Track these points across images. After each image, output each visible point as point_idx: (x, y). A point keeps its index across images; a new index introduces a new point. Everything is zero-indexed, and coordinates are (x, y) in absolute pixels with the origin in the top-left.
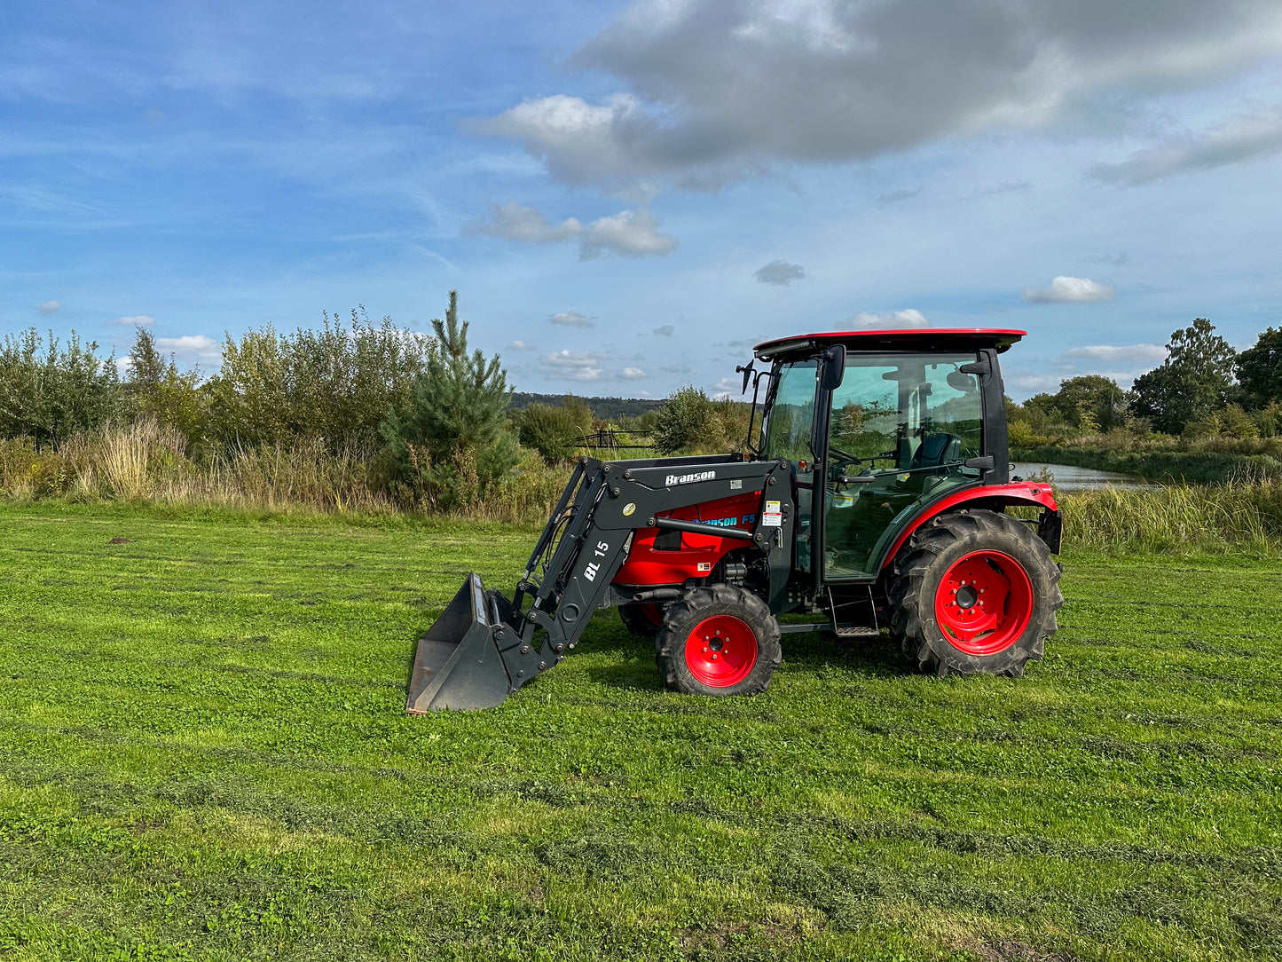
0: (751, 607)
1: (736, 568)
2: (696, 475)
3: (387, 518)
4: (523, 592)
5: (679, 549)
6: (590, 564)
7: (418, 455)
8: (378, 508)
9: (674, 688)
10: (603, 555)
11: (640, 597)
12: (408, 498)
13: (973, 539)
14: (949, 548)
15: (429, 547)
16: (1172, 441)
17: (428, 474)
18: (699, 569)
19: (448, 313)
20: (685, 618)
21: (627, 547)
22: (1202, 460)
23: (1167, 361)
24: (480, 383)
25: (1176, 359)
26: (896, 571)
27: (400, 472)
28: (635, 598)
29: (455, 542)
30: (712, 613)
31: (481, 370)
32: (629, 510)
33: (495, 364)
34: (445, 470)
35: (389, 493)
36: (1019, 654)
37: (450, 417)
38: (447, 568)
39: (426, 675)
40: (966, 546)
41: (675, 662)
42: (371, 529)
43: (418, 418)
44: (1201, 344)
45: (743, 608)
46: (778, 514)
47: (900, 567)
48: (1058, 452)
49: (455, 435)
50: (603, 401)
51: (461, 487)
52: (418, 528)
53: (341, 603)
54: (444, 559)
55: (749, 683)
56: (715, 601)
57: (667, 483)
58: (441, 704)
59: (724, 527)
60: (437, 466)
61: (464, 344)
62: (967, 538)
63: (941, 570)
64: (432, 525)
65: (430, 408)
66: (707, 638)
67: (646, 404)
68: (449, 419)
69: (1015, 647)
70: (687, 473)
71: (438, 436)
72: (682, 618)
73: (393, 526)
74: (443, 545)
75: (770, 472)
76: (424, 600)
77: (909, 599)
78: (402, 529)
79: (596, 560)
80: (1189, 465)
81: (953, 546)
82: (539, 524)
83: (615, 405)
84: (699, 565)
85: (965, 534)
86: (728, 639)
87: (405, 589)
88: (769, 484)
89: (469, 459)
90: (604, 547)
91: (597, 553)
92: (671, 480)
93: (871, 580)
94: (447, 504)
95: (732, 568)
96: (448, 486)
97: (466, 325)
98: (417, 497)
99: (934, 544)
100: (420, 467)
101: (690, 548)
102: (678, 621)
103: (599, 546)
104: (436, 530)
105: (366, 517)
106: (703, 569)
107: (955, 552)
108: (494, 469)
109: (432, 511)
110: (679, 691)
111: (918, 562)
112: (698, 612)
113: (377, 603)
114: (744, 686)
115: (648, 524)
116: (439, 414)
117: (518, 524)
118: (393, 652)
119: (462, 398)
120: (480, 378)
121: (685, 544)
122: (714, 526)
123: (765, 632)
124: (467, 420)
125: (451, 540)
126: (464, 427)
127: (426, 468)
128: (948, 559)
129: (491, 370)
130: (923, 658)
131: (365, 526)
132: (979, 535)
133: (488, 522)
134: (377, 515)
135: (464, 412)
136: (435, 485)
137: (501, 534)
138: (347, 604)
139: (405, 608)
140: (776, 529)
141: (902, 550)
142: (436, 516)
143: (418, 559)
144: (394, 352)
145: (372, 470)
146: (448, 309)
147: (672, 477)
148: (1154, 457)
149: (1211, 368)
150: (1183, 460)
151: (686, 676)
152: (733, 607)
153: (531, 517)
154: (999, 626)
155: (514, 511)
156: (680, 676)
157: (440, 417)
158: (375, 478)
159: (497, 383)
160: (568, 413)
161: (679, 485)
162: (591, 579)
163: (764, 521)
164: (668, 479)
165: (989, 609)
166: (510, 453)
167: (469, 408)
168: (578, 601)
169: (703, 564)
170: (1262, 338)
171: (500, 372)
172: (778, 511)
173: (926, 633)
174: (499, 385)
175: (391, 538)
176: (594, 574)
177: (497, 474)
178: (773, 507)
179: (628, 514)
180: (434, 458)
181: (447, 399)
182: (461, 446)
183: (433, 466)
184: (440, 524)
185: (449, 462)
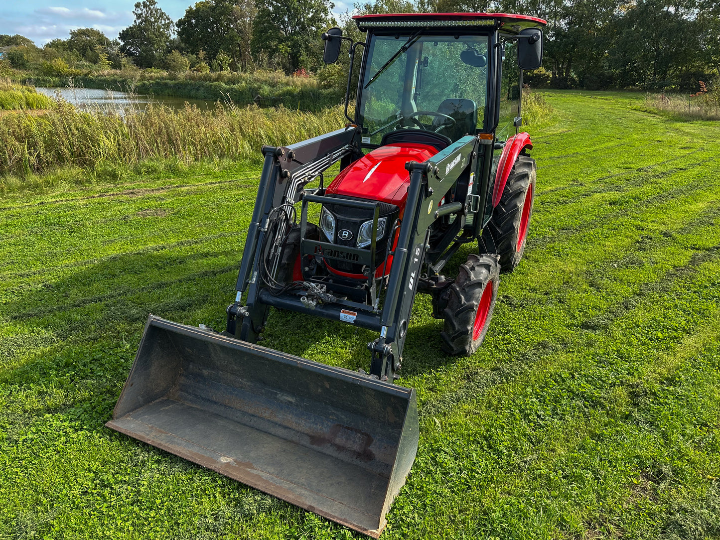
2: (455, 160)
6: (412, 274)
16: (165, 74)
21: (428, 245)
22: (186, 85)
23: (135, 21)
25: (140, 20)
26: (504, 210)
32: (430, 208)
44: (152, 12)
46: (472, 183)
47: (504, 206)
48: (91, 80)
56: (490, 273)
57: (446, 172)
70: (453, 158)
75: (474, 148)
79: (414, 268)
80: (179, 88)
88: (474, 157)
90: (418, 252)
91: (415, 260)
102: (477, 300)
111: (517, 200)
147: (448, 165)
148: (157, 83)
149: (159, 27)
150: (175, 85)
161: (450, 172)
162: (411, 288)
163: (468, 191)
164: (447, 168)
168: (406, 314)
170: (187, 12)
172: (472, 181)
176: (413, 281)
178: (472, 178)
179: (430, 212)
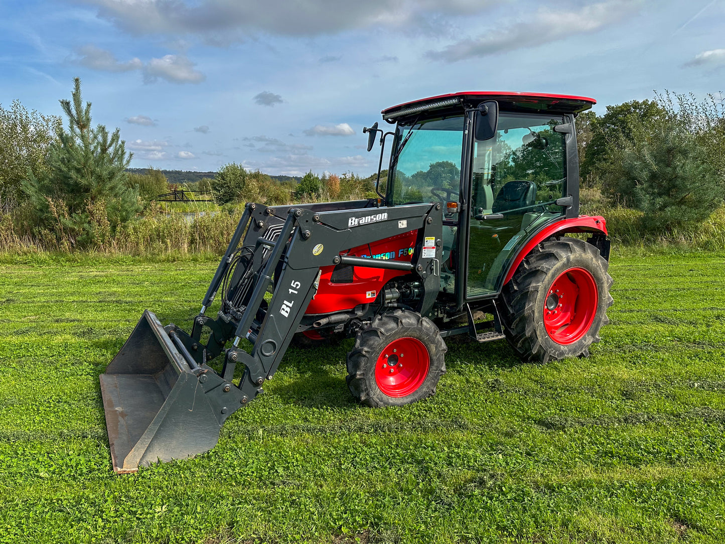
0: (427, 328)
1: (392, 293)
2: (372, 217)
3: (35, 256)
4: (201, 326)
5: (352, 281)
6: (285, 302)
7: (57, 206)
8: (25, 249)
9: (367, 404)
10: (296, 292)
11: (319, 324)
12: (51, 240)
13: (568, 260)
14: (555, 267)
15: (77, 279)
17: (67, 221)
18: (368, 297)
19: (74, 95)
20: (376, 343)
21: (317, 283)
24: (104, 150)
26: (515, 288)
27: (42, 220)
28: (315, 325)
29: (98, 273)
30: (397, 337)
31: (105, 141)
32: (318, 250)
33: (116, 137)
34: (81, 218)
35: (34, 237)
36: (589, 340)
37: (83, 176)
38: (101, 298)
39: (120, 418)
40: (564, 265)
41: (367, 382)
42: (21, 266)
43: (54, 178)
45: (420, 330)
46: (433, 248)
47: (518, 284)
49: (87, 190)
50: (169, 172)
51: (96, 230)
52: (63, 263)
53: (8, 339)
54: (95, 289)
55: (424, 390)
56: (400, 327)
57: (350, 224)
58: (152, 458)
59: (385, 260)
60: (74, 215)
61: (88, 120)
62: (565, 260)
63: (549, 284)
64: (74, 260)
65: (65, 169)
66: (387, 356)
67: (198, 174)
68: (81, 178)
69: (587, 336)
70: (365, 215)
71: (72, 191)
72: (374, 343)
73: (41, 262)
74: (88, 276)
75: (428, 213)
76: (90, 331)
77: (529, 309)
78: (49, 265)
79: (290, 298)
81: (556, 266)
82: (163, 256)
83: (178, 175)
84: (368, 293)
85: (564, 255)
86: (402, 355)
87: (68, 320)
88: (427, 222)
89: (99, 208)
90: (297, 285)
91: (291, 291)
92: (353, 222)
93: (495, 296)
94: (85, 243)
95: (389, 293)
96: (84, 230)
97: (89, 105)
98: (59, 239)
99: (544, 265)
100: (59, 216)
101: (360, 280)
102: (370, 347)
103: (292, 285)
104: (79, 264)
105: (16, 257)
106: (370, 297)
107: (557, 270)
108: (122, 216)
109: (73, 248)
110: (370, 406)
111: (533, 279)
112: (387, 337)
113: (45, 337)
114: (420, 394)
115: (334, 262)
116: (73, 174)
117: (146, 256)
118: (76, 392)
119: (91, 162)
120: (105, 146)
121: (356, 277)
122: (378, 260)
123: (436, 348)
124: (97, 178)
125: (93, 272)
126: (94, 184)
127: (64, 217)
128: (553, 276)
129: (113, 140)
130: (534, 352)
131: (16, 263)
132: (572, 257)
133: (121, 256)
134: (26, 254)
135: (92, 173)
136: (73, 230)
137: (133, 265)
138: (15, 340)
139: (74, 340)
140: (431, 260)
141: (518, 271)
142: (77, 254)
143: (71, 290)
144: (25, 128)
145: (16, 218)
146: (74, 91)
147: (354, 218)
151: (376, 393)
152: (414, 330)
153: (156, 251)
154: (572, 321)
155: (142, 248)
156: (372, 393)
157: (74, 177)
158: (20, 225)
159: (118, 150)
160: (152, 179)
161: (359, 226)
162: (286, 315)
163: (423, 254)
164: (350, 220)
165: (565, 310)
166: (133, 204)
167: (98, 169)
168: (275, 336)
169: (370, 292)
171: (120, 142)
172: (433, 245)
173: (538, 333)
174: (120, 152)
175: (41, 273)
176: (288, 310)
177: (124, 220)
178: (430, 241)
179: (317, 254)
180: (70, 209)
181: (79, 163)
182: (92, 199)
183: (70, 215)
184: (81, 259)
185: (84, 211)
